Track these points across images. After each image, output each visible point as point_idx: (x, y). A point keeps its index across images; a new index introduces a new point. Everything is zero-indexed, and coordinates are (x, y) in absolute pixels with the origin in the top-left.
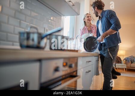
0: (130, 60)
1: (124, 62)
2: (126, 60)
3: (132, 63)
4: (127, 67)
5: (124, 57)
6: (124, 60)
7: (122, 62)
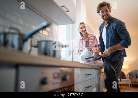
0: (134, 75)
1: (128, 77)
2: (130, 75)
3: (137, 77)
4: (132, 82)
5: (128, 72)
6: (128, 75)
7: (126, 77)
